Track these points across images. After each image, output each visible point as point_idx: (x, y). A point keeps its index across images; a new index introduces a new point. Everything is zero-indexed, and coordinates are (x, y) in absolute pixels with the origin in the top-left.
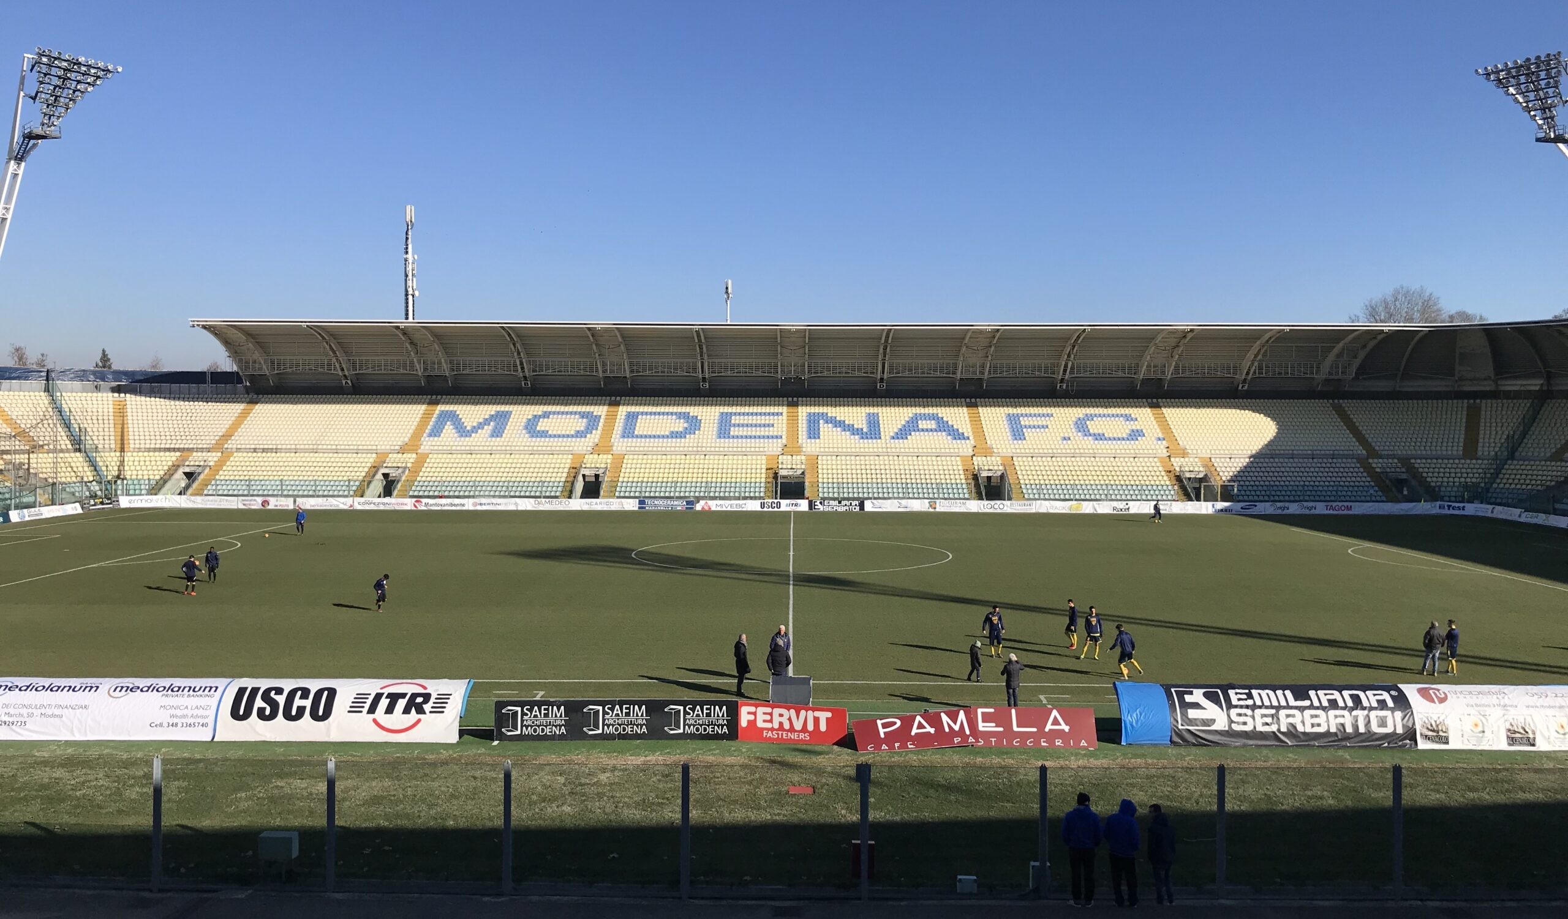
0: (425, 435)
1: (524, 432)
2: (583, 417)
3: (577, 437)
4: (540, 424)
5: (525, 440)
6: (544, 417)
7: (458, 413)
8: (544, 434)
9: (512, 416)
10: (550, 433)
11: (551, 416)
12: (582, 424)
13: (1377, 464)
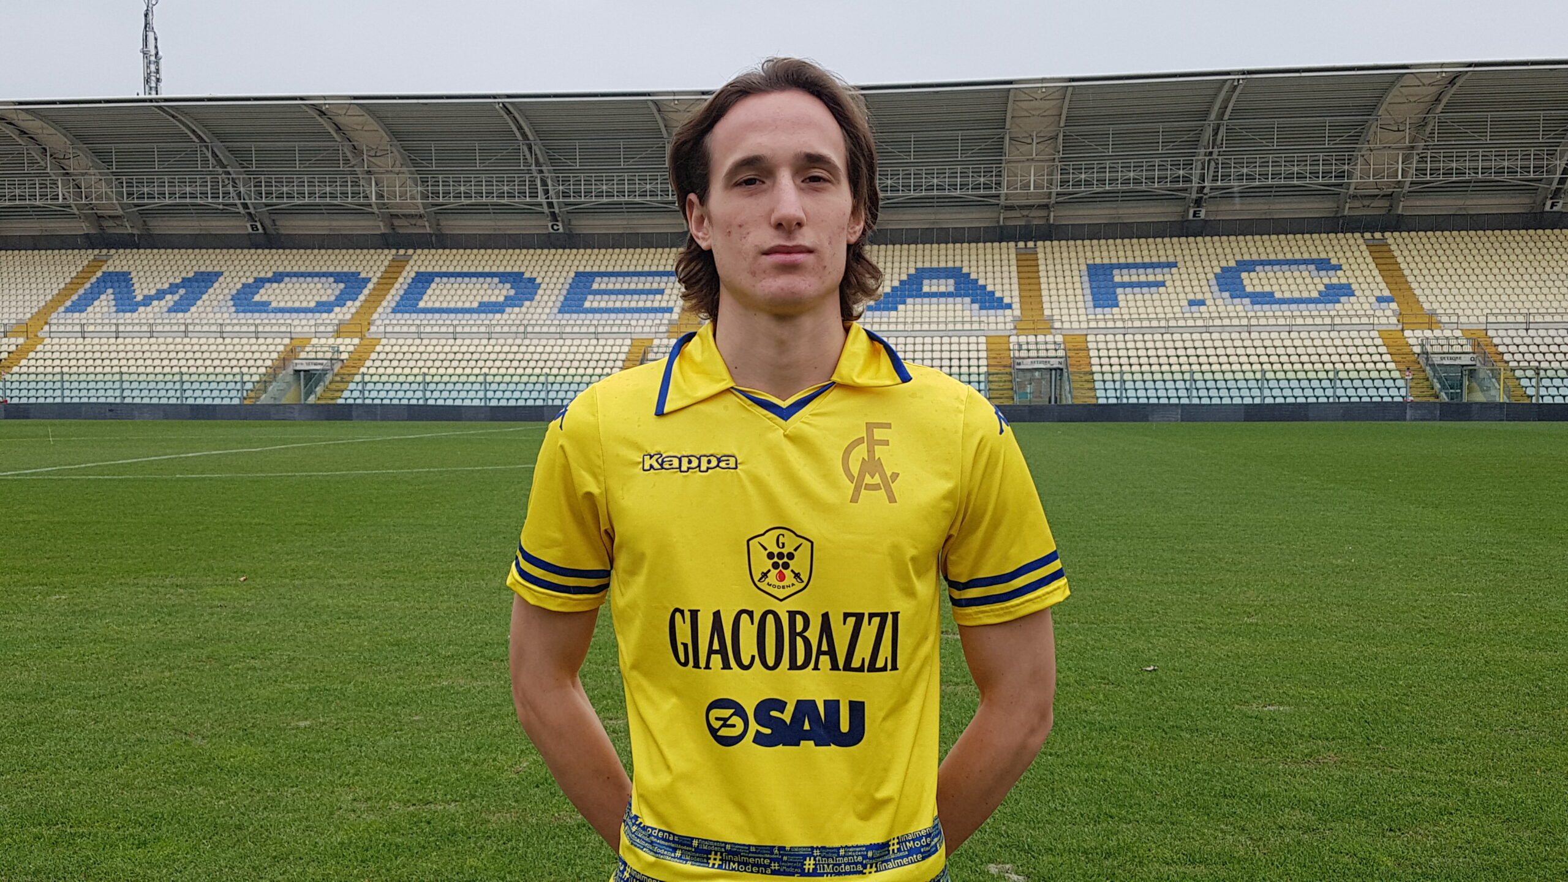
0: (63, 307)
1: (230, 303)
2: (332, 280)
3: (316, 311)
4: (261, 292)
5: (228, 317)
6: (274, 281)
7: (132, 275)
8: (263, 307)
9: (221, 280)
10: (274, 305)
11: (286, 279)
12: (333, 292)
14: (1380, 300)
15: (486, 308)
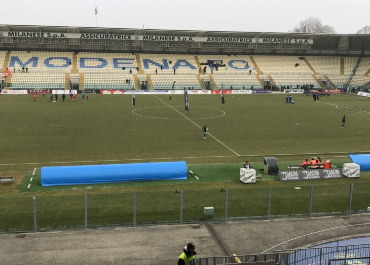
0: (8, 66)
1: (45, 65)
2: (64, 59)
4: (50, 62)
6: (50, 59)
8: (52, 66)
9: (39, 59)
10: (54, 65)
11: (53, 59)
12: (65, 62)
13: (318, 77)
14: (254, 69)
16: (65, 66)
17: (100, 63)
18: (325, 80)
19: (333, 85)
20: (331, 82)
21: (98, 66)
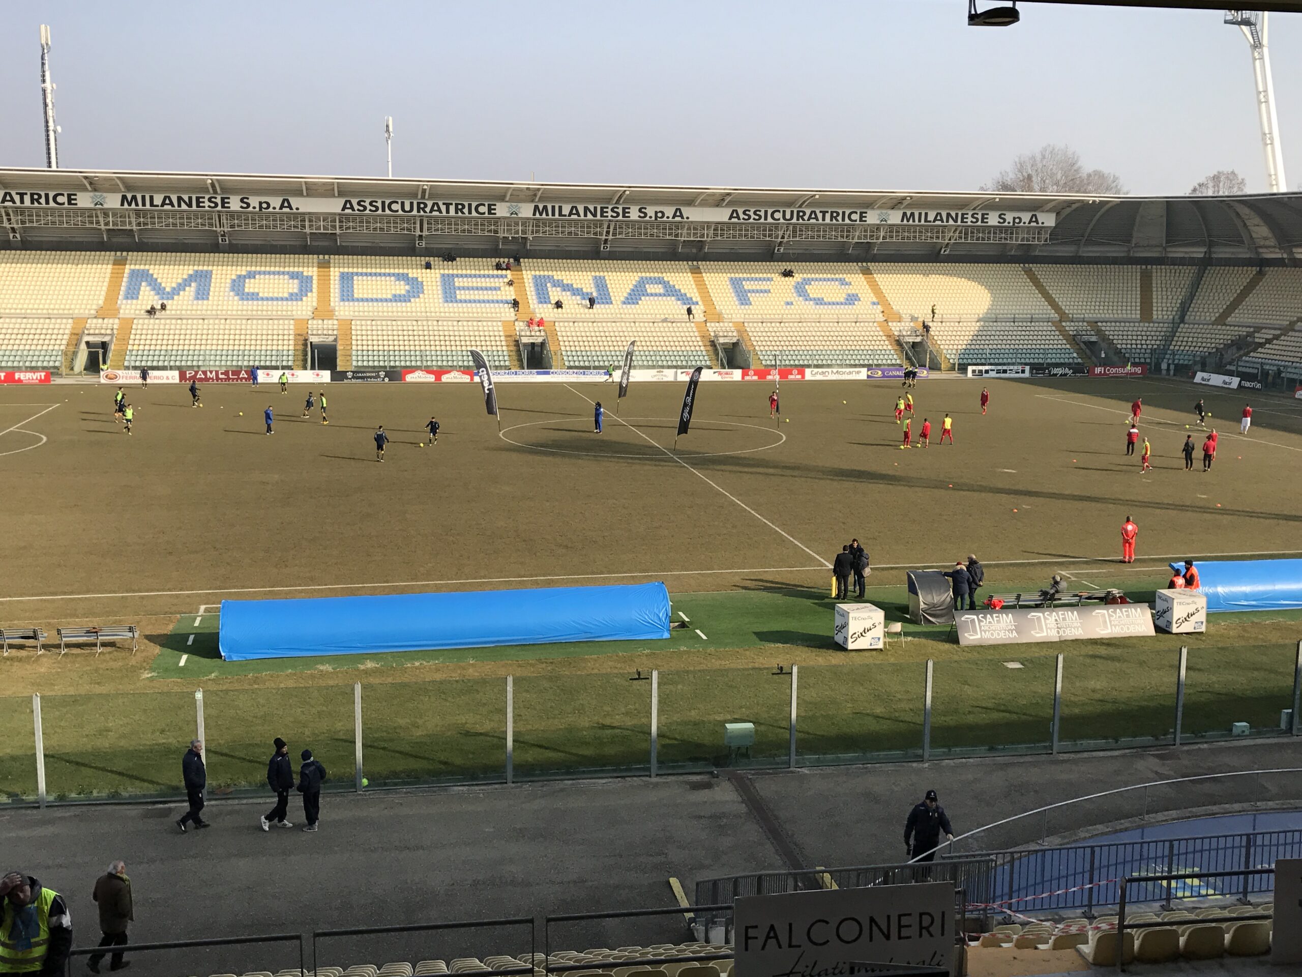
0: (120, 297)
1: (232, 294)
2: (292, 278)
3: (292, 300)
4: (247, 285)
5: (234, 304)
6: (250, 278)
7: (151, 272)
8: (254, 297)
9: (213, 276)
10: (261, 295)
11: (257, 276)
12: (293, 286)
13: (1070, 327)
14: (874, 304)
15: (397, 298)
16: (293, 297)
17: (402, 288)
18: (1094, 339)
19: (1118, 352)
20: (1111, 343)
21: (395, 296)
